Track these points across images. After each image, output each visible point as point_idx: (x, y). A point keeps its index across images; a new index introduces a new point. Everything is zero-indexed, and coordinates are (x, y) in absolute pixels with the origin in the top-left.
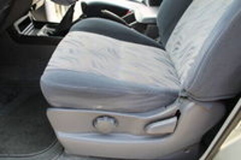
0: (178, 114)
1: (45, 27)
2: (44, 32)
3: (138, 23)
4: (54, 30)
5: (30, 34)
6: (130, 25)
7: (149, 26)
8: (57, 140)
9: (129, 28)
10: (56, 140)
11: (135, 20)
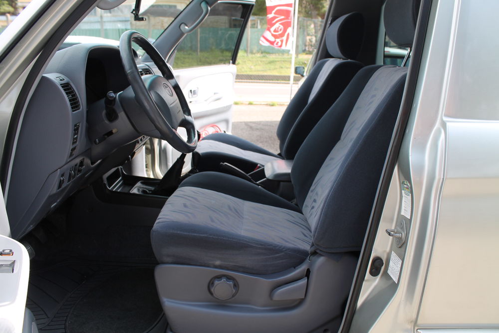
0: (308, 274)
1: (139, 184)
2: (139, 190)
3: (268, 180)
4: (152, 188)
5: (119, 191)
6: (258, 182)
7: (282, 183)
8: (164, 314)
9: (257, 186)
10: (162, 314)
11: (265, 177)
